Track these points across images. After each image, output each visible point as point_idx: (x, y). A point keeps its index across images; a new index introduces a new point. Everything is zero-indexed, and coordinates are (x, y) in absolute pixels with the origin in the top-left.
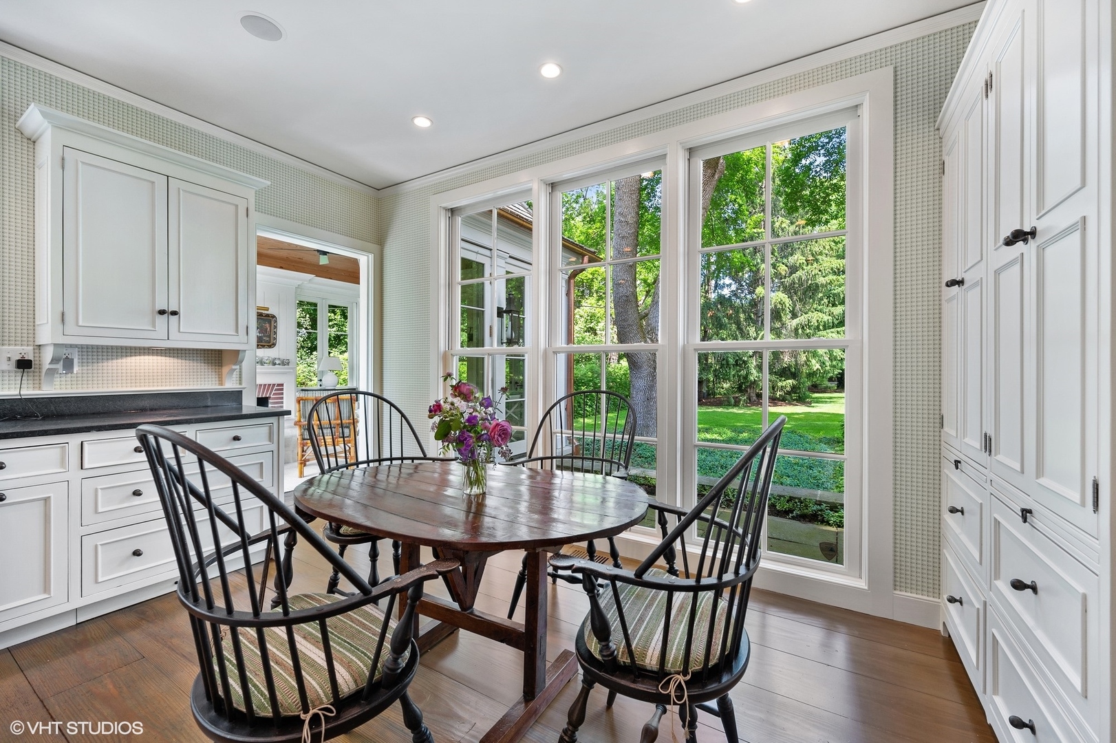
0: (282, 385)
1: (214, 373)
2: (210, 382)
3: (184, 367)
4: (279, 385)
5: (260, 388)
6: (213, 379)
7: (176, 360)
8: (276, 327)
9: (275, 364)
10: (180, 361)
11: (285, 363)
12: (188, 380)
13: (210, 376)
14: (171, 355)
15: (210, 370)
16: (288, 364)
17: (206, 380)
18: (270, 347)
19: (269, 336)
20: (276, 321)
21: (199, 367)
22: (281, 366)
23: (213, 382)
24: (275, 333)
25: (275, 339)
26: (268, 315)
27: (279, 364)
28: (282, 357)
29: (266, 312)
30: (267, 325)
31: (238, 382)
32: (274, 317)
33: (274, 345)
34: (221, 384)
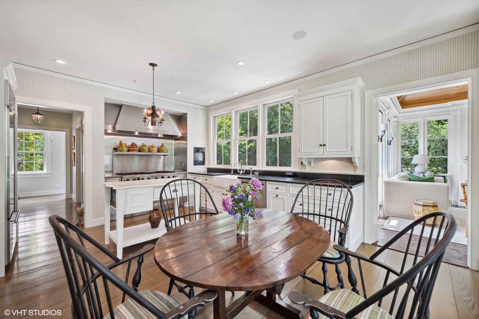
1: (353, 167)
2: (351, 171)
3: (342, 164)
6: (353, 170)
7: (339, 162)
10: (340, 162)
12: (343, 169)
13: (351, 168)
14: (338, 160)
15: (351, 166)
17: (350, 170)
21: (347, 164)
23: (353, 171)
31: (354, 171)
34: (355, 172)
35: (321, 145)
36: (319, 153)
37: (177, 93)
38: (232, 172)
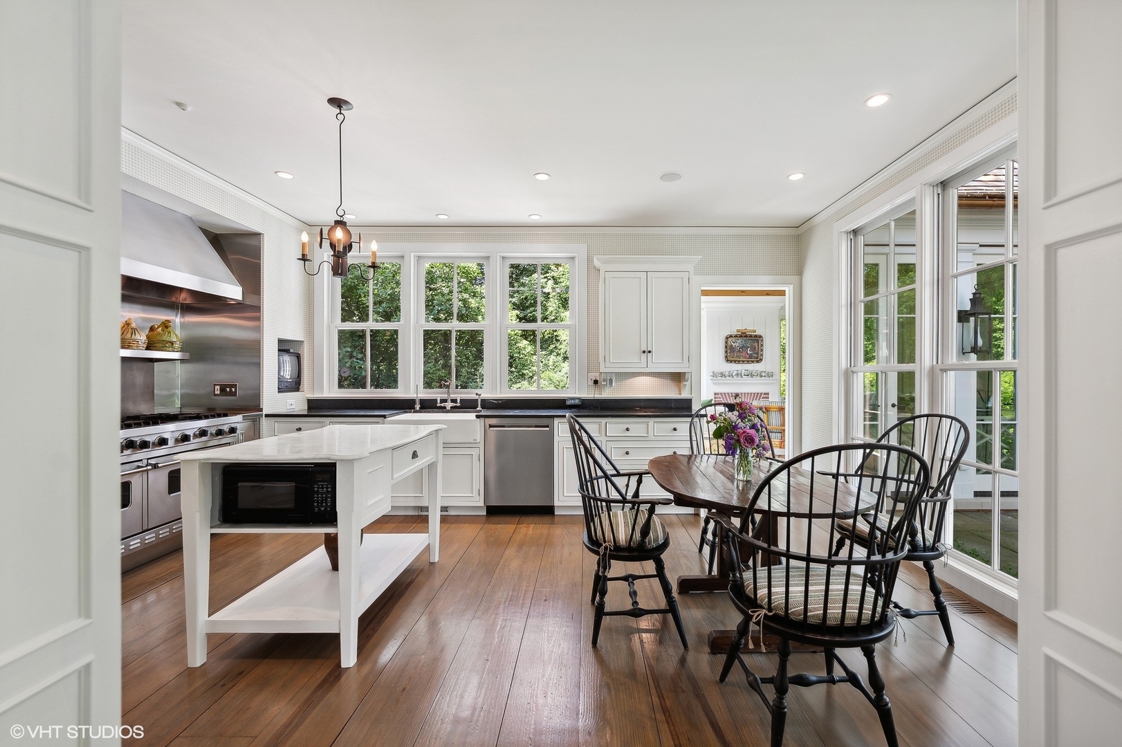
0: (768, 394)
1: (676, 387)
2: (674, 393)
3: (660, 383)
4: (765, 394)
5: (751, 396)
7: (656, 379)
8: (762, 345)
9: (762, 376)
10: (658, 379)
11: (770, 375)
13: (674, 389)
15: (674, 385)
16: (772, 376)
17: (672, 391)
18: (758, 362)
19: (757, 353)
20: (762, 340)
22: (766, 378)
23: (676, 393)
24: (762, 350)
25: (762, 355)
26: (756, 336)
27: (765, 376)
28: (767, 370)
29: (755, 334)
30: (756, 344)
32: (761, 337)
33: (761, 360)
34: (680, 394)
35: (644, 352)
36: (638, 364)
37: (279, 174)
38: (418, 407)
